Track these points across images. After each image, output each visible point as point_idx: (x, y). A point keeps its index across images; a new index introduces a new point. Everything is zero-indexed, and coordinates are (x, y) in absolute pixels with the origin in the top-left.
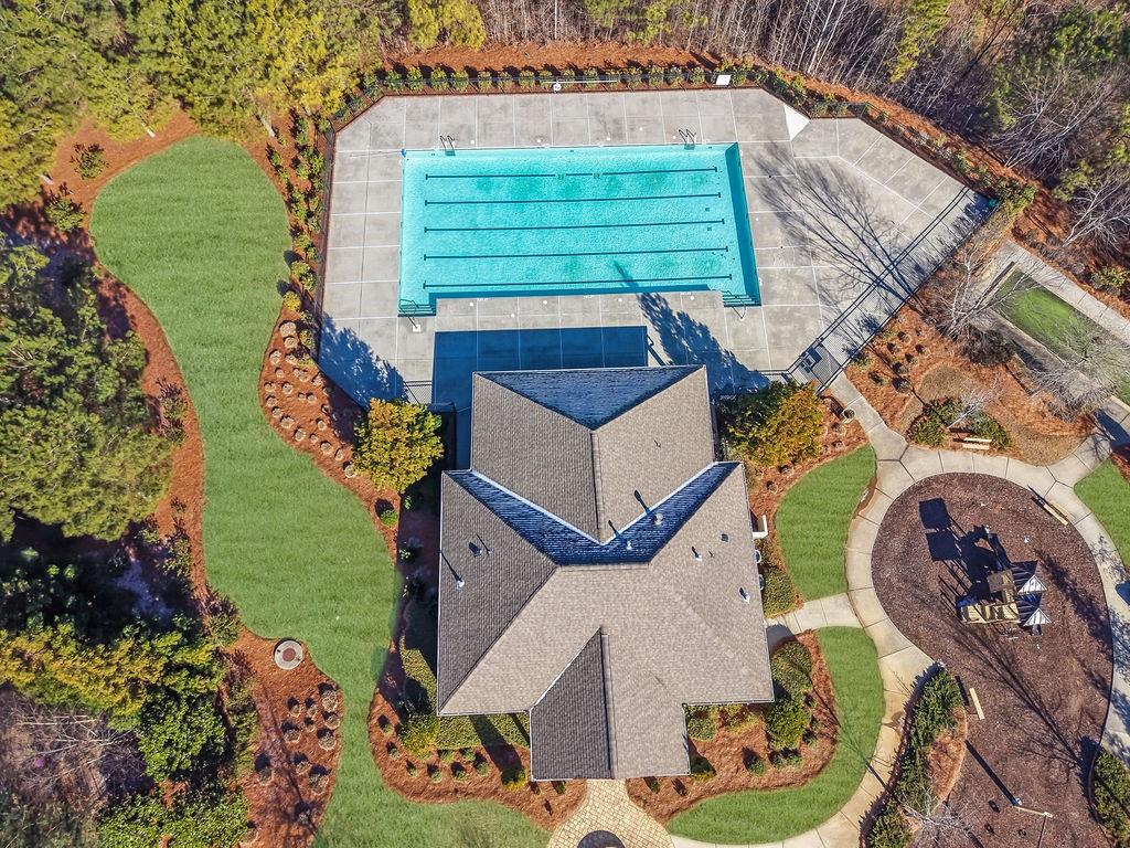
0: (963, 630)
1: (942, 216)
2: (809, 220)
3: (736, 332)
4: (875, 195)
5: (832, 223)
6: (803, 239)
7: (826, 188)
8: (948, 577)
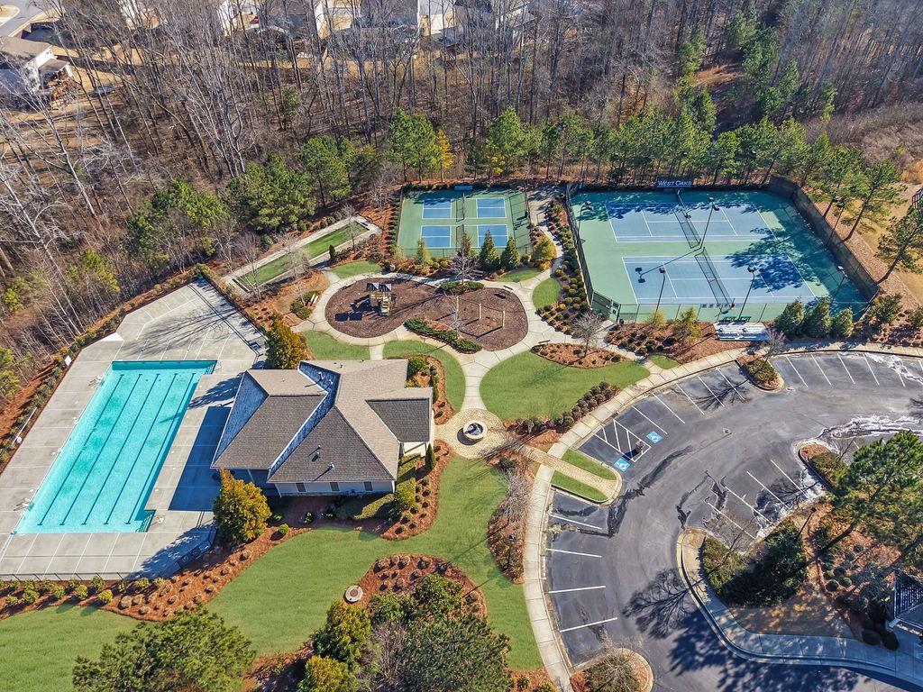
0: (391, 316)
1: (199, 294)
2: (177, 338)
3: (228, 371)
4: (176, 314)
5: (183, 331)
6: (187, 341)
7: (161, 331)
8: (369, 317)
